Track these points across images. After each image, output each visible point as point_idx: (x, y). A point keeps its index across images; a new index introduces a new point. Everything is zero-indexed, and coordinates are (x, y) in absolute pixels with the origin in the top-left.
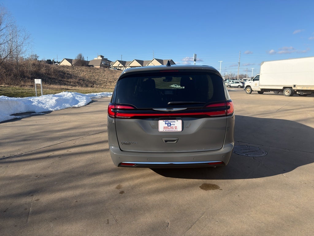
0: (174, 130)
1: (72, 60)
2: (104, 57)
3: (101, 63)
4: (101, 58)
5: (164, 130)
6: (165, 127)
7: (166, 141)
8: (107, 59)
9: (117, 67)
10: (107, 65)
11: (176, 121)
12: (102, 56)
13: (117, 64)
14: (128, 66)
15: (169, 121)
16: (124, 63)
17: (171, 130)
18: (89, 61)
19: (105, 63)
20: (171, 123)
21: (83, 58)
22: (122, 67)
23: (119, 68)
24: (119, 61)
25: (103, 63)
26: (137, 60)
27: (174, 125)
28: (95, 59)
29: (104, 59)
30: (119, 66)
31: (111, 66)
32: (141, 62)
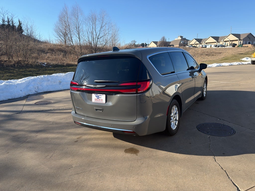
0: (101, 102)
1: (157, 42)
2: (183, 37)
3: (180, 42)
4: (181, 38)
5: (95, 101)
6: (95, 99)
7: (97, 110)
8: (186, 38)
9: (194, 44)
10: (185, 43)
11: (102, 95)
12: (181, 37)
13: (194, 42)
14: (204, 42)
15: (98, 95)
16: (200, 41)
17: (99, 101)
18: (171, 42)
19: (183, 42)
20: (100, 97)
21: (166, 39)
22: (198, 44)
23: (196, 45)
24: (196, 39)
25: (181, 42)
26: (212, 37)
27: (101, 98)
28: (176, 39)
29: (183, 39)
30: (195, 43)
31: (189, 44)
32: (217, 38)
